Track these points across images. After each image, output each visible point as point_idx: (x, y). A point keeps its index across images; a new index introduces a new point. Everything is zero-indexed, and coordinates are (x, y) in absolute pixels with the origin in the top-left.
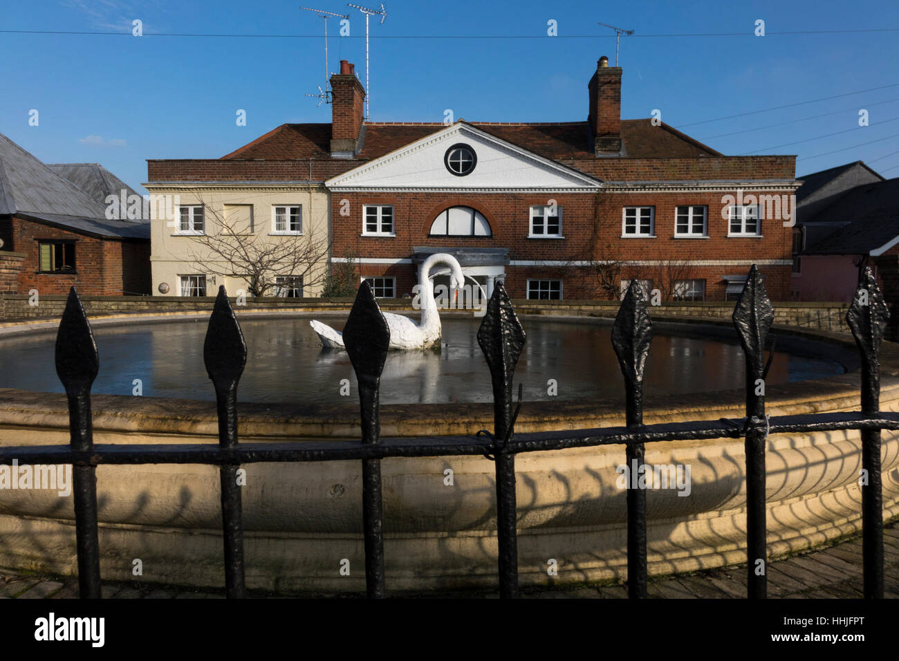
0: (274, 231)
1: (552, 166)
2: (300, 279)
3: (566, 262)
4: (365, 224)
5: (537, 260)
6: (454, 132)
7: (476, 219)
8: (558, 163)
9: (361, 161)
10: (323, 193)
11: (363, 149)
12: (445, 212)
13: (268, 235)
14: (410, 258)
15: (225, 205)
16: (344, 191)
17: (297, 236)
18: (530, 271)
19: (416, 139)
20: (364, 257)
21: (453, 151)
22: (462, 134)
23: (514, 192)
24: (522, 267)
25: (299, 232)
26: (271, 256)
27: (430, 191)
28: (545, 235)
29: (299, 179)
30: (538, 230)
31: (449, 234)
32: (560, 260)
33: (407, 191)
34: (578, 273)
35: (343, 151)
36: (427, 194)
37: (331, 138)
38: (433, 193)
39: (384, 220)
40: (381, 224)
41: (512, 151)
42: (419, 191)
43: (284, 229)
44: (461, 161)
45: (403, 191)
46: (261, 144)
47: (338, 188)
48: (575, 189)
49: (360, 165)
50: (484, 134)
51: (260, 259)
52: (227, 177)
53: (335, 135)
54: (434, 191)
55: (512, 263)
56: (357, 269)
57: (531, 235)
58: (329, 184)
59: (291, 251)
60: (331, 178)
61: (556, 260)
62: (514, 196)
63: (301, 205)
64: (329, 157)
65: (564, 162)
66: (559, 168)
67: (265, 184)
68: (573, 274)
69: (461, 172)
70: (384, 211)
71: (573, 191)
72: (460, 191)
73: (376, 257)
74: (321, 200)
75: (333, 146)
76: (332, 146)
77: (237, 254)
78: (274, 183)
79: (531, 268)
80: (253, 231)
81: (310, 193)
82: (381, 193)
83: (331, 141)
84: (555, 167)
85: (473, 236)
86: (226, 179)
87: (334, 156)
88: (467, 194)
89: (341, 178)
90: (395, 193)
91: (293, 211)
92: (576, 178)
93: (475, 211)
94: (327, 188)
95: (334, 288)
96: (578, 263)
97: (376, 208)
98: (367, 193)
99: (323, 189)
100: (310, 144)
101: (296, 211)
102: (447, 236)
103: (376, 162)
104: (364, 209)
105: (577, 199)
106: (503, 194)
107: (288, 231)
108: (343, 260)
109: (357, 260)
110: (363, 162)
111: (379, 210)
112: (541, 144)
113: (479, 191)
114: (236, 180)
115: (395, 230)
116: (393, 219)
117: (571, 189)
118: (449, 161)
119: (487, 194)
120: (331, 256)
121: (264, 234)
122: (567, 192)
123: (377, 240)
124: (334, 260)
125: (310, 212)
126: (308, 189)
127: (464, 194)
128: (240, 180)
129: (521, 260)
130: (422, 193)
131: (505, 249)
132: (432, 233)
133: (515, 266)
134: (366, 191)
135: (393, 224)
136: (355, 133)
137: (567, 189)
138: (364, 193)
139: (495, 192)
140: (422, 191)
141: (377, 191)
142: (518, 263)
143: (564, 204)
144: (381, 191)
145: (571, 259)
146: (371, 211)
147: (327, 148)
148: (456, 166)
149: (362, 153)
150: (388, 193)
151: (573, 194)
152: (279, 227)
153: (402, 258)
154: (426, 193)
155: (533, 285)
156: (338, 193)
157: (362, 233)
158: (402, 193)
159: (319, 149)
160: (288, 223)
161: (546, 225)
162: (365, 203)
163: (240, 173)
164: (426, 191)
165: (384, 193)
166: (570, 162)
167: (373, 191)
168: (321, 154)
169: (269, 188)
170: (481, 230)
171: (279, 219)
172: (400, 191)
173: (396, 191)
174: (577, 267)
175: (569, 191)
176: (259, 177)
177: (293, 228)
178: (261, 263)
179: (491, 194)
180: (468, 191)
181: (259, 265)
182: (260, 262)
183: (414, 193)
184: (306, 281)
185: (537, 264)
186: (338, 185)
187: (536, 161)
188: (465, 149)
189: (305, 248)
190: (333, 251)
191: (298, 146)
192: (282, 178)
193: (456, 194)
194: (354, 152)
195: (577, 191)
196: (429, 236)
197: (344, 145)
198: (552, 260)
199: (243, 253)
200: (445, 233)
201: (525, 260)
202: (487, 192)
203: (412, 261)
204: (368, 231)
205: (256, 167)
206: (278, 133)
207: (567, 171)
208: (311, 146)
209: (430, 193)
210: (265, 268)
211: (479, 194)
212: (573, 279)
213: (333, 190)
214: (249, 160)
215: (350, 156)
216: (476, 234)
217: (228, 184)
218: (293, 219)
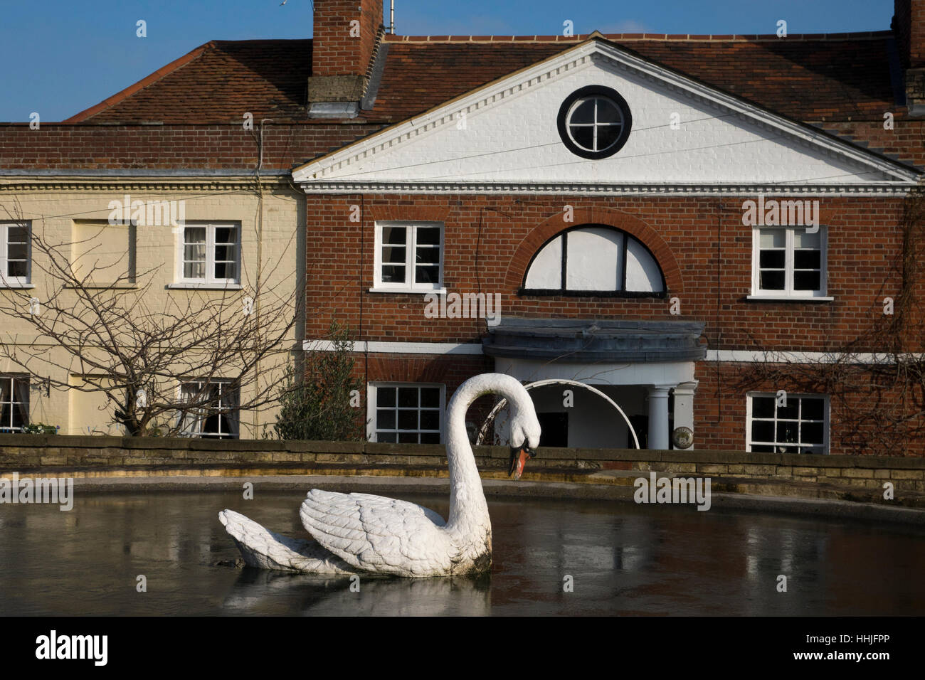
0: (179, 279)
1: (804, 137)
2: (234, 386)
3: (837, 356)
4: (378, 264)
5: (768, 349)
6: (579, 62)
7: (629, 254)
8: (816, 130)
9: (373, 124)
10: (287, 195)
11: (379, 97)
12: (559, 239)
13: (167, 288)
14: (478, 341)
15: (76, 221)
16: (335, 191)
17: (225, 290)
18: (755, 376)
19: (496, 77)
20: (376, 339)
21: (578, 104)
22: (596, 64)
23: (716, 193)
24: (736, 365)
25: (231, 281)
26: (165, 344)
27: (525, 192)
28: (790, 292)
29: (238, 164)
30: (773, 281)
31: (568, 288)
32: (824, 350)
33: (474, 191)
34: (866, 381)
35: (334, 101)
36: (520, 200)
37: (310, 73)
38: (533, 197)
39: (422, 255)
40: (415, 264)
41: (711, 102)
42: (499, 191)
43: (202, 275)
44: (596, 124)
45: (465, 191)
46: (158, 86)
47: (321, 184)
48: (857, 187)
49: (370, 134)
50: (648, 65)
51: (143, 348)
52: (82, 161)
53: (318, 67)
54: (533, 192)
55: (711, 355)
56: (360, 365)
57: (757, 292)
58: (300, 175)
59: (211, 330)
60: (307, 162)
61: (815, 350)
62: (714, 202)
63: (239, 222)
64: (305, 116)
65: (829, 128)
66: (819, 141)
67: (163, 175)
68: (855, 384)
69: (595, 150)
70: (423, 236)
71: (852, 194)
72: (593, 193)
73: (401, 340)
74: (284, 212)
75: (314, 90)
76: (310, 91)
77: (93, 336)
78: (183, 175)
79: (756, 367)
80: (133, 277)
81: (259, 195)
82: (416, 197)
83: (310, 79)
84: (809, 139)
85: (621, 293)
86: (79, 165)
87: (316, 111)
88: (609, 198)
89: (330, 164)
90: (446, 196)
91: (222, 235)
92: (857, 162)
93: (626, 238)
94: (298, 185)
95: (305, 411)
96: (866, 358)
97: (404, 230)
98: (386, 196)
99: (287, 186)
100: (262, 85)
101: (228, 234)
102: (563, 293)
103: (405, 127)
104: (378, 230)
105: (862, 212)
106: (689, 198)
107: (210, 280)
108: (327, 345)
109: (359, 346)
110: (377, 128)
111: (412, 233)
112: (781, 84)
113: (637, 193)
114: (100, 167)
115: (446, 279)
116: (442, 254)
117: (847, 188)
118: (568, 124)
119: (653, 199)
120: (301, 337)
121: (158, 286)
122: (838, 194)
123: (404, 301)
124: (308, 346)
125: (259, 239)
126: (254, 188)
127: (601, 198)
128: (109, 167)
129: (733, 348)
130: (508, 196)
131: (696, 324)
132: (527, 287)
133: (718, 363)
134: (383, 191)
135: (441, 265)
136: (363, 62)
137: (837, 188)
138: (377, 195)
139: (672, 193)
140: (508, 191)
141: (408, 191)
142: (726, 356)
143: (832, 223)
144: (416, 191)
145: (848, 348)
146: (396, 236)
147: (301, 96)
148: (584, 135)
149: (377, 105)
150: (431, 197)
151: (852, 199)
152: (190, 271)
153: (460, 341)
154: (516, 197)
155: (763, 407)
156: (320, 196)
157: (372, 284)
158: (463, 197)
159: (283, 98)
160: (210, 262)
161: (790, 269)
162: (380, 218)
163: (109, 152)
164: (517, 192)
165: (423, 196)
166: (846, 126)
167: (399, 191)
168: (286, 107)
169: (171, 185)
170: (639, 279)
171: (190, 253)
172: (457, 191)
173: (449, 191)
174: (860, 365)
175: (843, 193)
176: (150, 161)
177: (220, 272)
178: (143, 356)
179: (663, 199)
180: (611, 192)
181: (141, 362)
182: (142, 354)
183: (488, 197)
184: (246, 395)
185: (770, 359)
186: (320, 177)
187: (765, 124)
188: (603, 98)
189: (241, 324)
190: (306, 324)
191: (238, 91)
192: (199, 163)
193: (584, 198)
194: (359, 103)
195: (862, 194)
196: (523, 292)
197: (339, 88)
198: (804, 350)
199: (106, 337)
200: (558, 286)
201: (741, 348)
202: (654, 193)
203: (483, 349)
204: (385, 280)
205: (145, 139)
206: (195, 63)
207: (837, 148)
208: (267, 91)
209: (525, 198)
210: (151, 369)
211: (636, 199)
212: (855, 395)
213: (310, 191)
214: (129, 125)
215: (350, 113)
216: (629, 288)
217: (82, 176)
218: (221, 253)
